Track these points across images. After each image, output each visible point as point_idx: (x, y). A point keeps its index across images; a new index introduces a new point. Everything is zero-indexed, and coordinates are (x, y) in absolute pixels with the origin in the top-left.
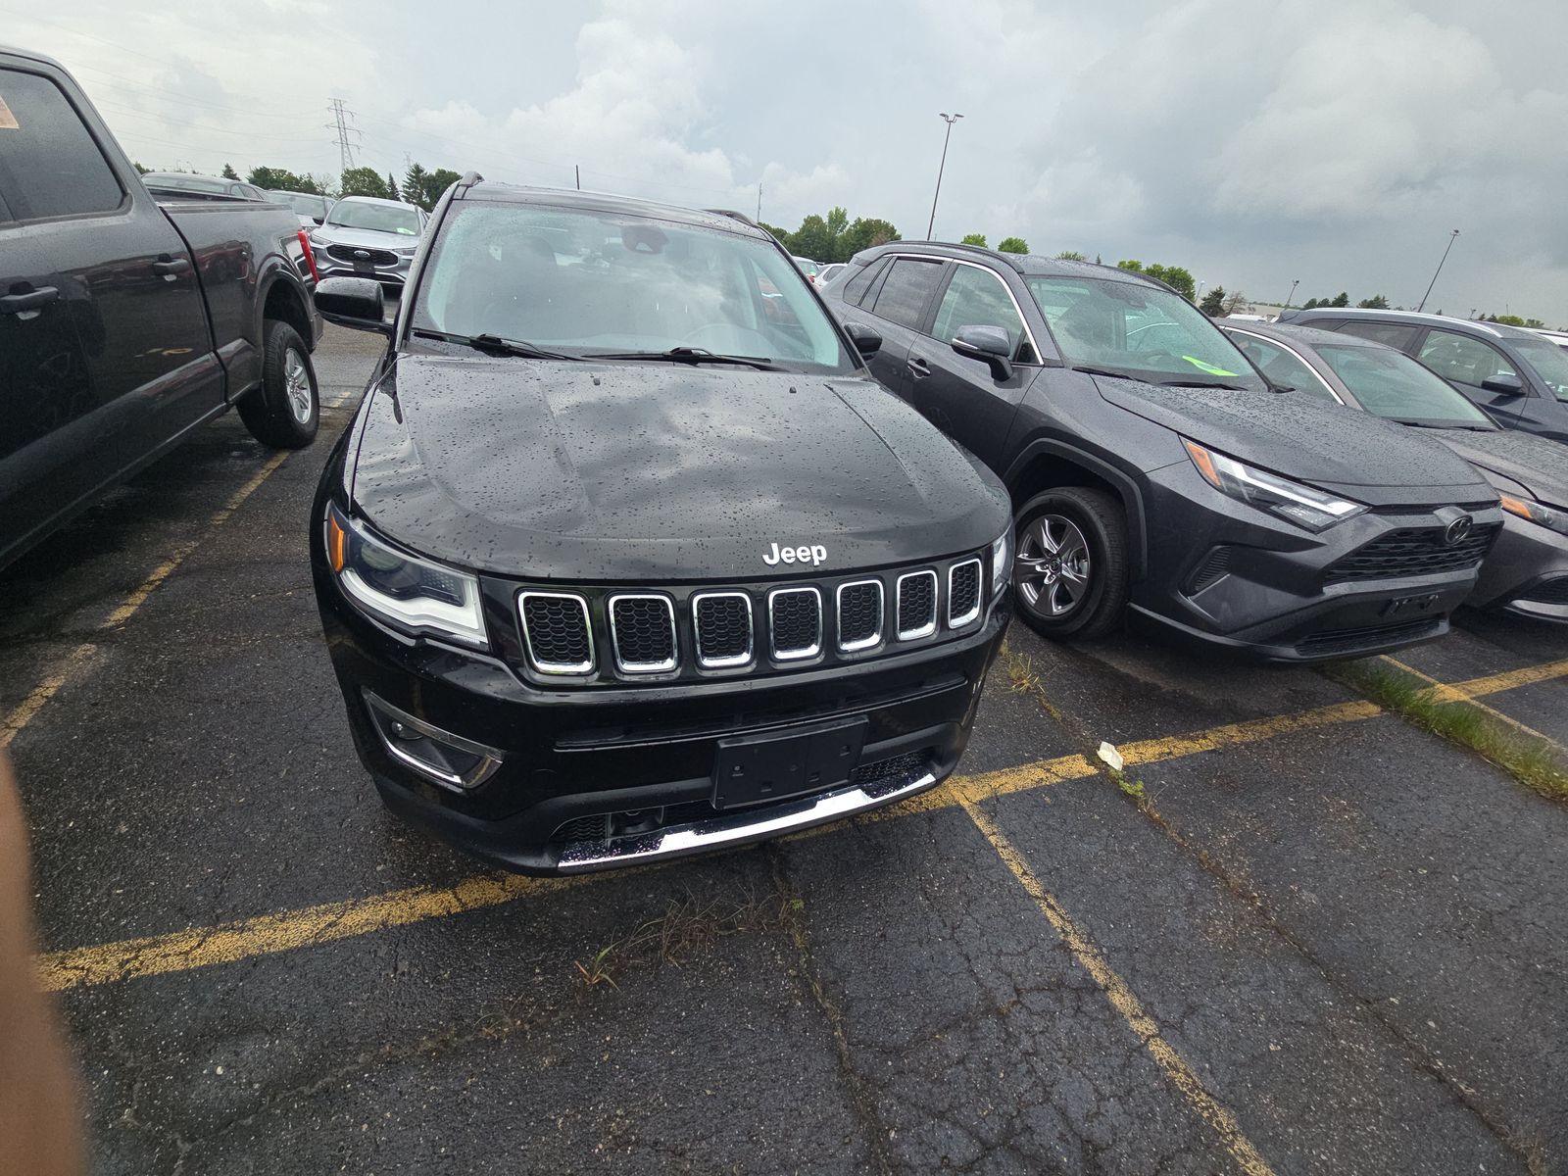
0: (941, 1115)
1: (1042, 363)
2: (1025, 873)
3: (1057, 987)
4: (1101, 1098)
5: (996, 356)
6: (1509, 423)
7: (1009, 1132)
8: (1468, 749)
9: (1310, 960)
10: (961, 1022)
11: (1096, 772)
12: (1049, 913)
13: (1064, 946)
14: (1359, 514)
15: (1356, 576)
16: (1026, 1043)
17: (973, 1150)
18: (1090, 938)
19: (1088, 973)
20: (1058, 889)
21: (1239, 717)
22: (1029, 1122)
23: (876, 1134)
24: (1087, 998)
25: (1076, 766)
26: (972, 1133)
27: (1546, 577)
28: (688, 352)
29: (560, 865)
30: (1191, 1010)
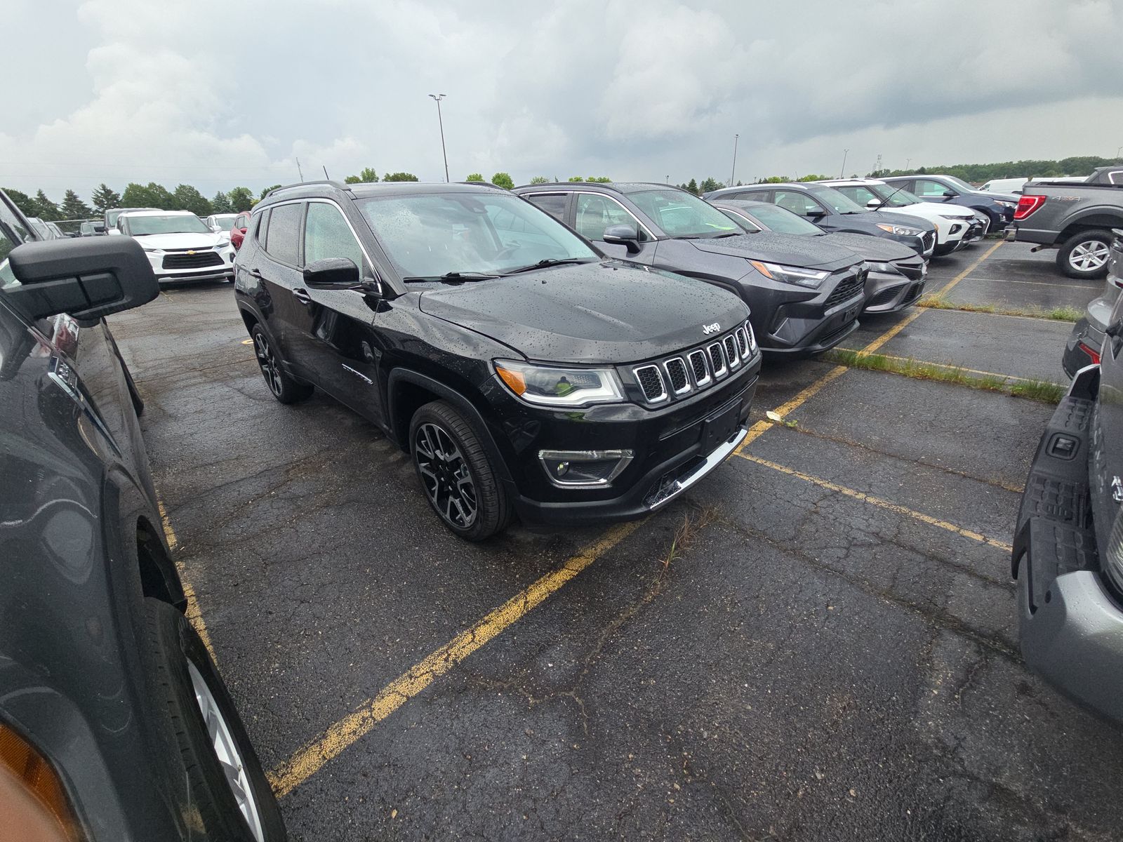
0: (826, 547)
1: (656, 239)
2: (781, 468)
3: (825, 497)
4: (867, 520)
5: (631, 240)
6: (828, 229)
7: (850, 542)
8: (885, 372)
9: (890, 456)
10: (805, 520)
11: (772, 425)
12: (802, 477)
13: (815, 484)
14: (829, 276)
15: (834, 305)
16: (832, 517)
17: (844, 551)
18: (822, 479)
19: (831, 489)
20: (797, 468)
21: (804, 387)
22: (853, 536)
23: (812, 561)
24: (837, 496)
25: (762, 426)
26: (839, 547)
27: (876, 293)
28: (547, 261)
29: (651, 508)
30: (870, 486)
